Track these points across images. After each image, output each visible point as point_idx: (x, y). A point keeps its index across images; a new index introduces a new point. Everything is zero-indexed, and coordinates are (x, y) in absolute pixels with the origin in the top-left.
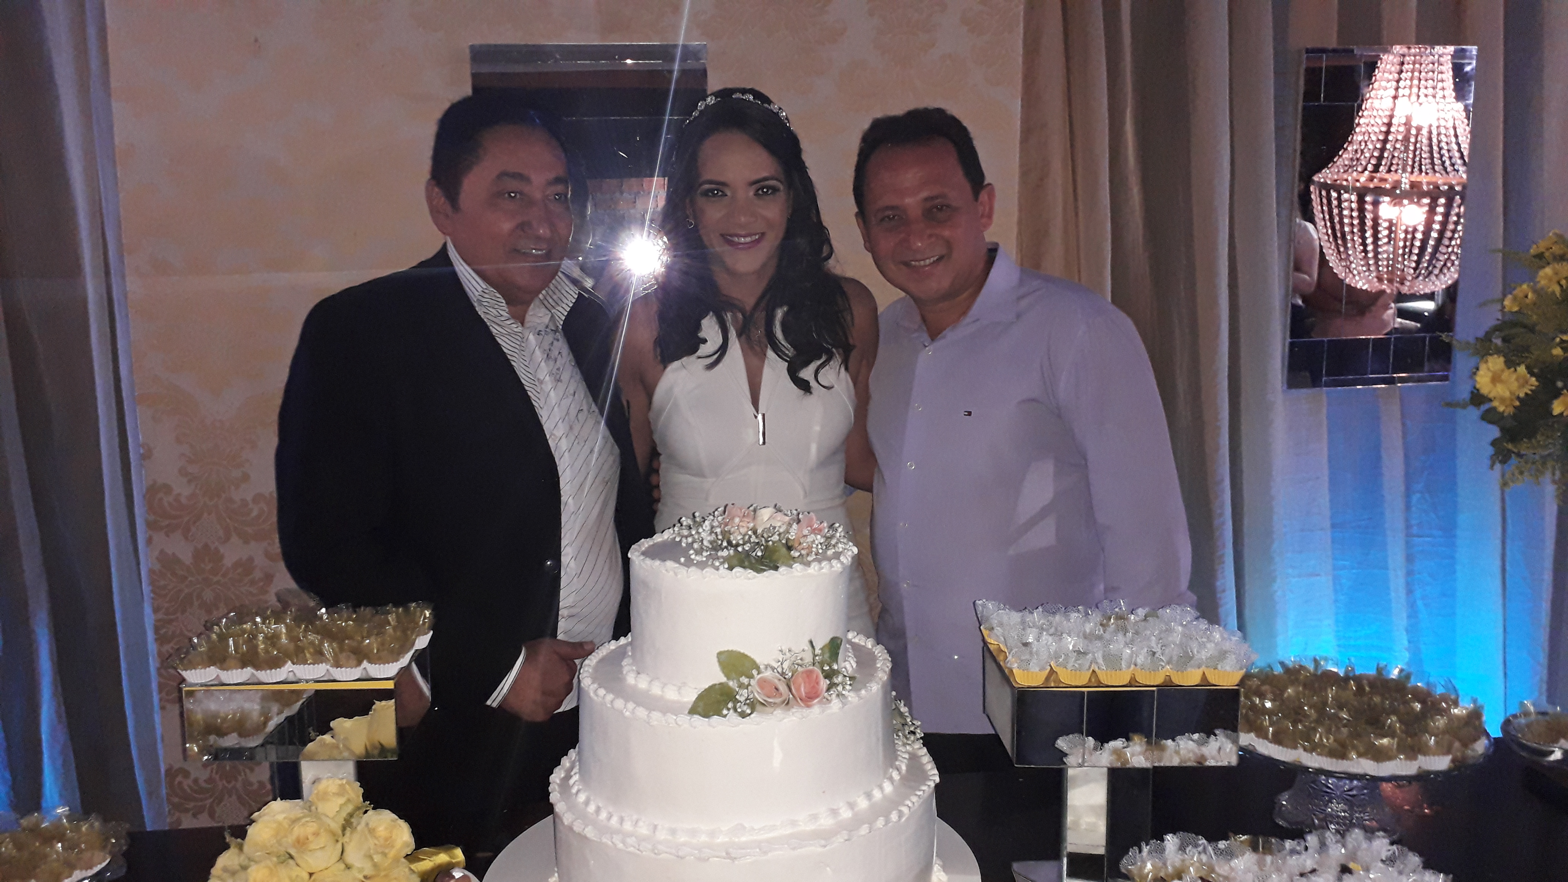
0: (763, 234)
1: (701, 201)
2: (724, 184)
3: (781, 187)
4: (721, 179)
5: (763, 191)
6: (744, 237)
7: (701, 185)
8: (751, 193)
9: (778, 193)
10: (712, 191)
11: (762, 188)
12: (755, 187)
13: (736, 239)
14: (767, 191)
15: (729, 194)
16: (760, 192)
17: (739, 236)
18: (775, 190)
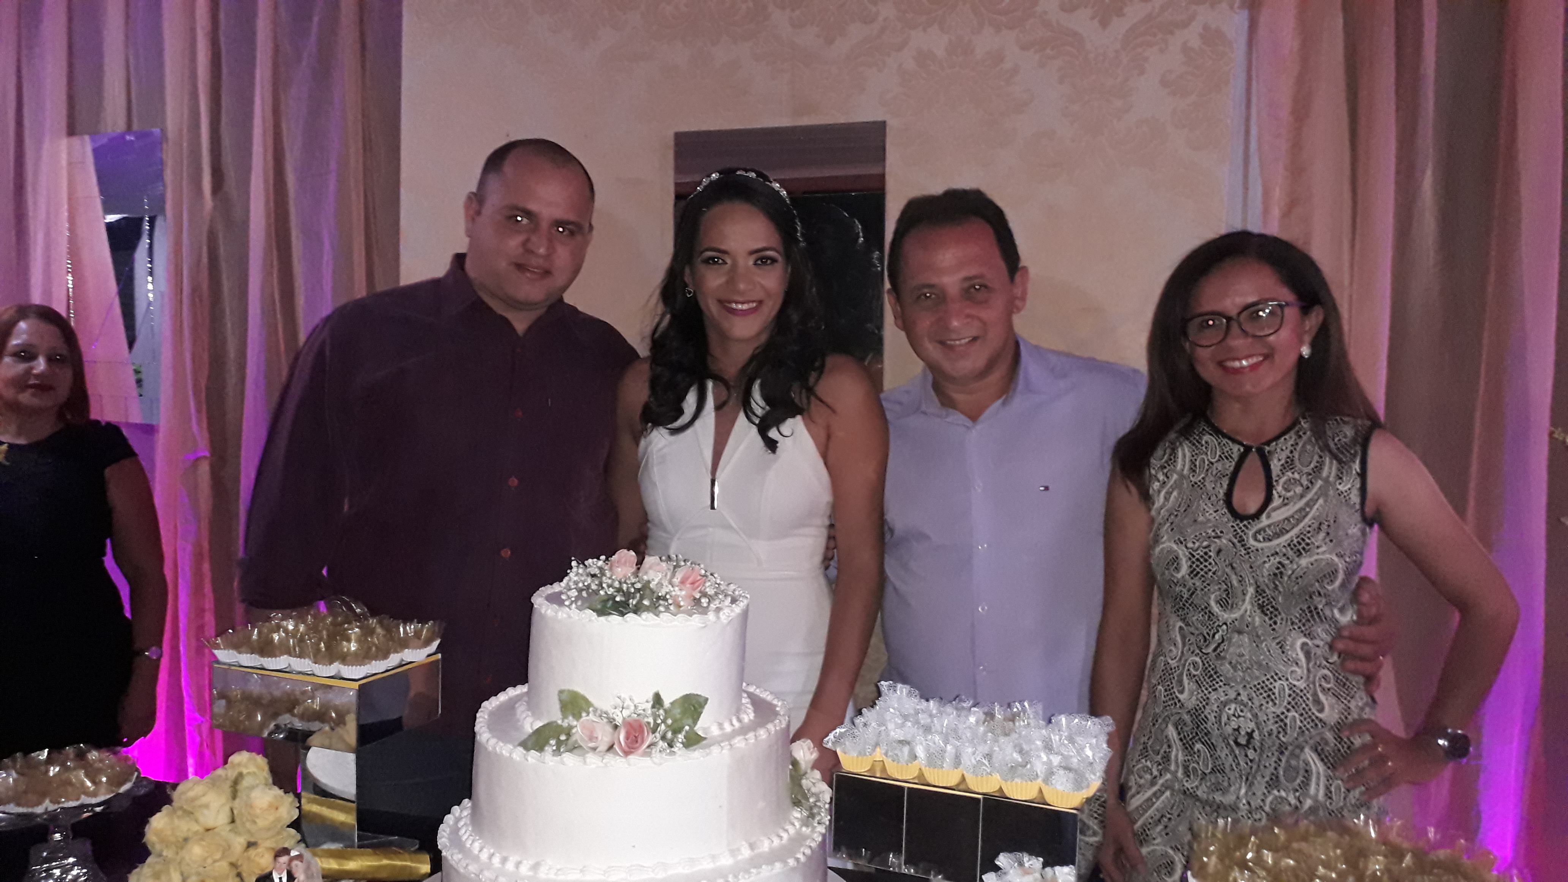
0: (760, 302)
1: (702, 269)
2: (725, 252)
3: (780, 258)
4: (723, 247)
5: (762, 261)
6: (743, 303)
7: (702, 252)
8: (751, 263)
9: (776, 264)
10: (713, 258)
11: (762, 260)
12: (754, 256)
13: (734, 306)
14: (767, 261)
15: (729, 261)
16: (759, 262)
17: (736, 303)
18: (774, 260)
